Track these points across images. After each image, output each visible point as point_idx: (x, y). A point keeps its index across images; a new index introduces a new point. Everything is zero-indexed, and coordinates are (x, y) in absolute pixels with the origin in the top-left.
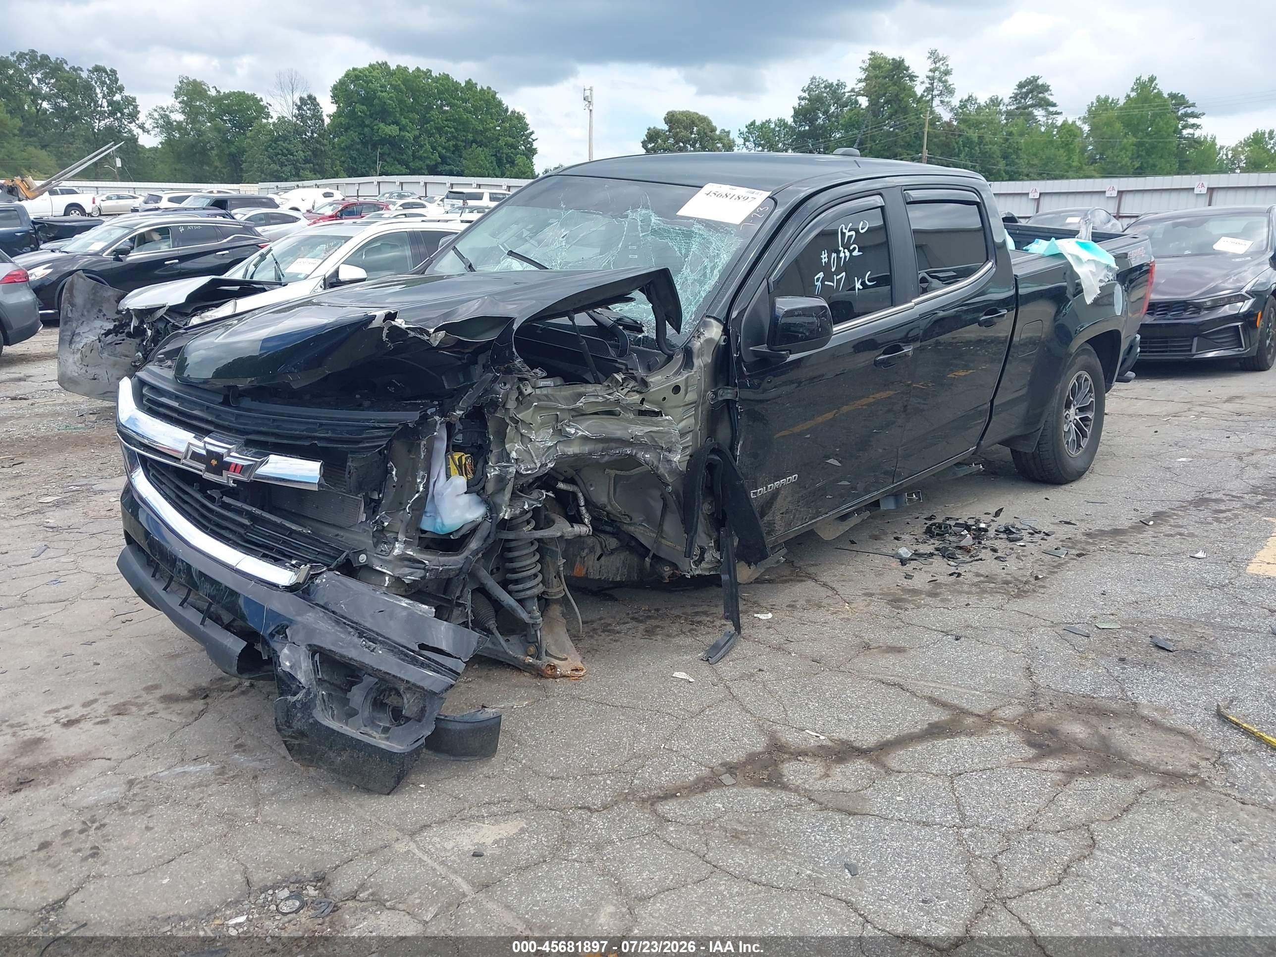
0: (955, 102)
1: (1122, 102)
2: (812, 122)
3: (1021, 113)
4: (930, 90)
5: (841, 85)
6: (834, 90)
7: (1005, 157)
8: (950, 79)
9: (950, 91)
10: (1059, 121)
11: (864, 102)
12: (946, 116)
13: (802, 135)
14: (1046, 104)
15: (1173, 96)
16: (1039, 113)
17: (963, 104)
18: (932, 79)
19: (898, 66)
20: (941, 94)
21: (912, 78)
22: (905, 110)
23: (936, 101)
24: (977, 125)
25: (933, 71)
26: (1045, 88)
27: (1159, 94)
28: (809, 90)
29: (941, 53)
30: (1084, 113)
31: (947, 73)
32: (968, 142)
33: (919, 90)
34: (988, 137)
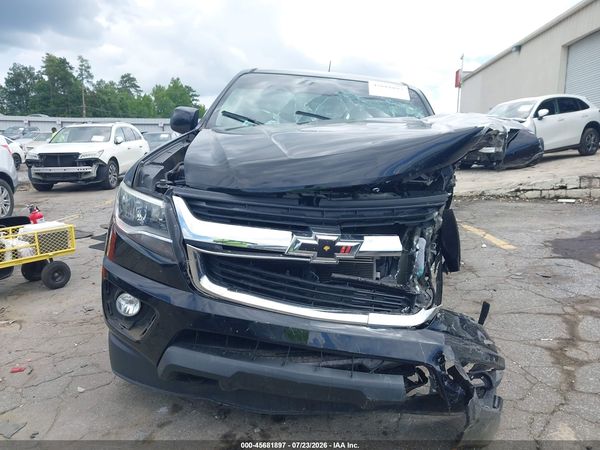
0: (95, 82)
1: (167, 88)
2: (17, 86)
3: (125, 90)
4: (81, 75)
5: (31, 68)
6: (29, 71)
7: (121, 109)
8: (91, 71)
9: (92, 77)
10: (143, 95)
11: (46, 78)
12: (91, 89)
13: (12, 93)
14: (135, 86)
15: (187, 87)
16: (132, 90)
17: (99, 83)
18: (81, 69)
19: (63, 62)
20: (87, 77)
21: (71, 68)
22: (70, 84)
23: (85, 81)
24: (106, 93)
25: (82, 66)
26: (134, 79)
27: (182, 86)
28: (13, 69)
29: (85, 58)
30: (151, 91)
31: (89, 67)
32: (103, 101)
33: (76, 74)
34: (112, 99)
